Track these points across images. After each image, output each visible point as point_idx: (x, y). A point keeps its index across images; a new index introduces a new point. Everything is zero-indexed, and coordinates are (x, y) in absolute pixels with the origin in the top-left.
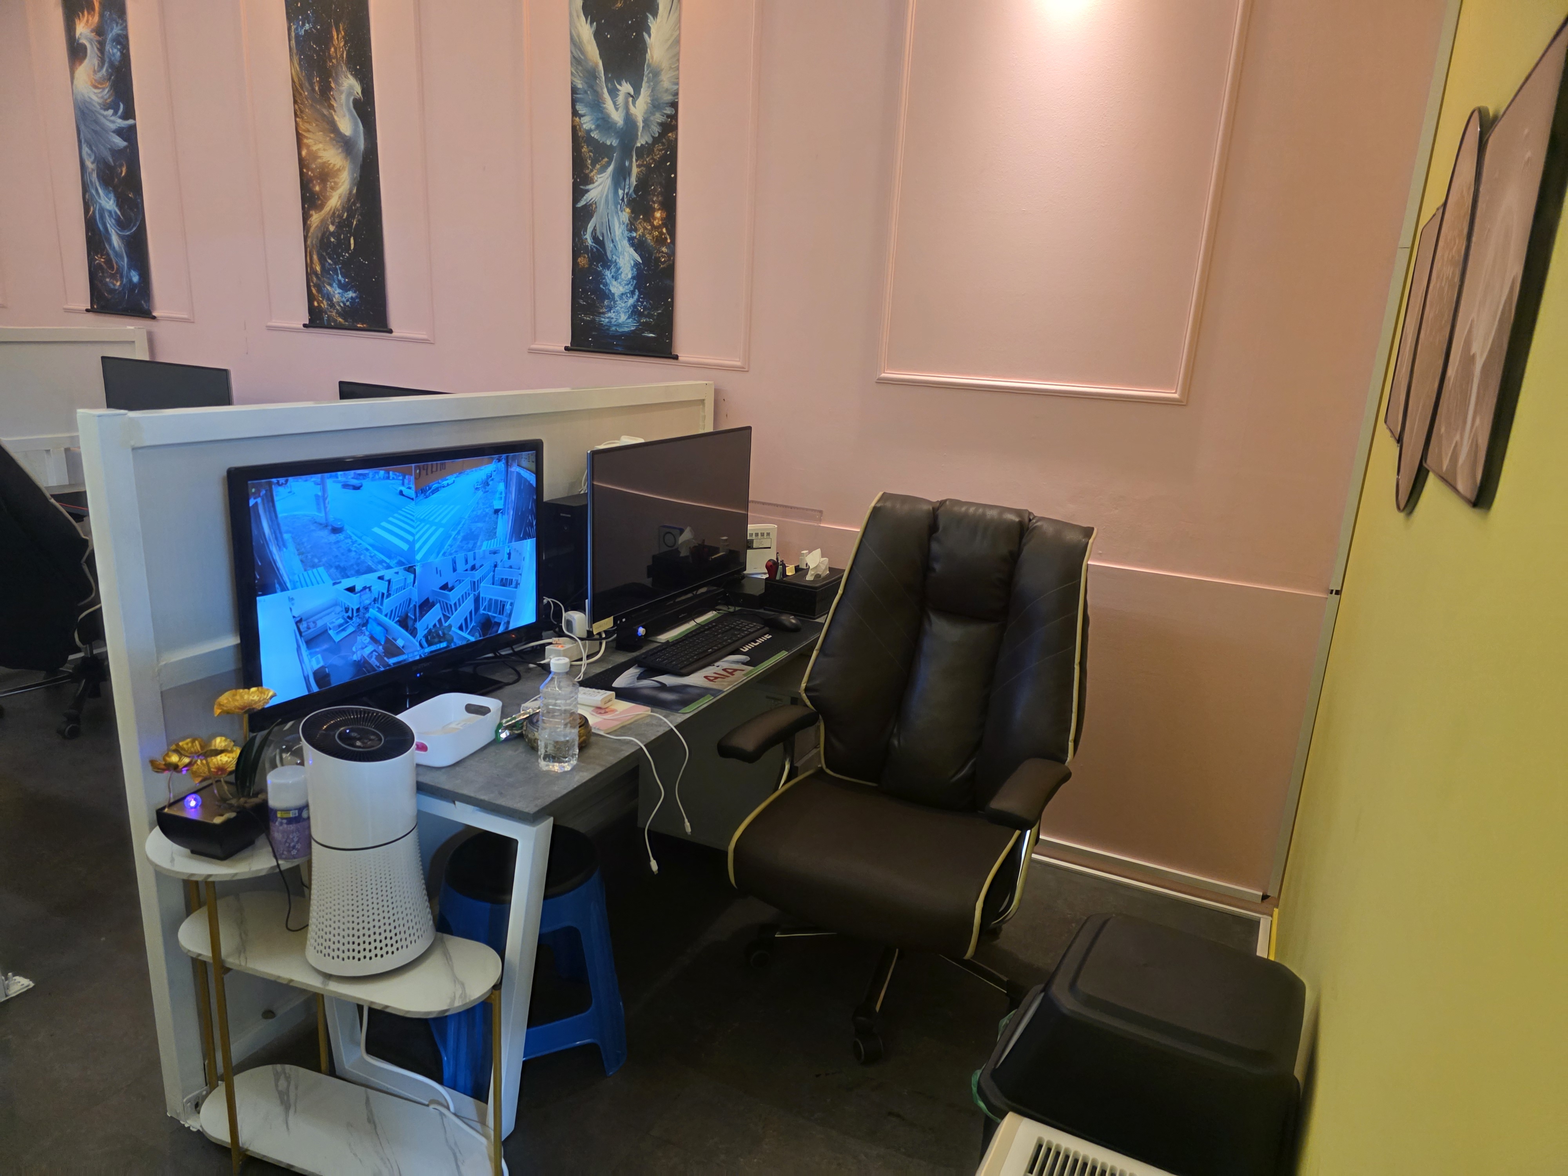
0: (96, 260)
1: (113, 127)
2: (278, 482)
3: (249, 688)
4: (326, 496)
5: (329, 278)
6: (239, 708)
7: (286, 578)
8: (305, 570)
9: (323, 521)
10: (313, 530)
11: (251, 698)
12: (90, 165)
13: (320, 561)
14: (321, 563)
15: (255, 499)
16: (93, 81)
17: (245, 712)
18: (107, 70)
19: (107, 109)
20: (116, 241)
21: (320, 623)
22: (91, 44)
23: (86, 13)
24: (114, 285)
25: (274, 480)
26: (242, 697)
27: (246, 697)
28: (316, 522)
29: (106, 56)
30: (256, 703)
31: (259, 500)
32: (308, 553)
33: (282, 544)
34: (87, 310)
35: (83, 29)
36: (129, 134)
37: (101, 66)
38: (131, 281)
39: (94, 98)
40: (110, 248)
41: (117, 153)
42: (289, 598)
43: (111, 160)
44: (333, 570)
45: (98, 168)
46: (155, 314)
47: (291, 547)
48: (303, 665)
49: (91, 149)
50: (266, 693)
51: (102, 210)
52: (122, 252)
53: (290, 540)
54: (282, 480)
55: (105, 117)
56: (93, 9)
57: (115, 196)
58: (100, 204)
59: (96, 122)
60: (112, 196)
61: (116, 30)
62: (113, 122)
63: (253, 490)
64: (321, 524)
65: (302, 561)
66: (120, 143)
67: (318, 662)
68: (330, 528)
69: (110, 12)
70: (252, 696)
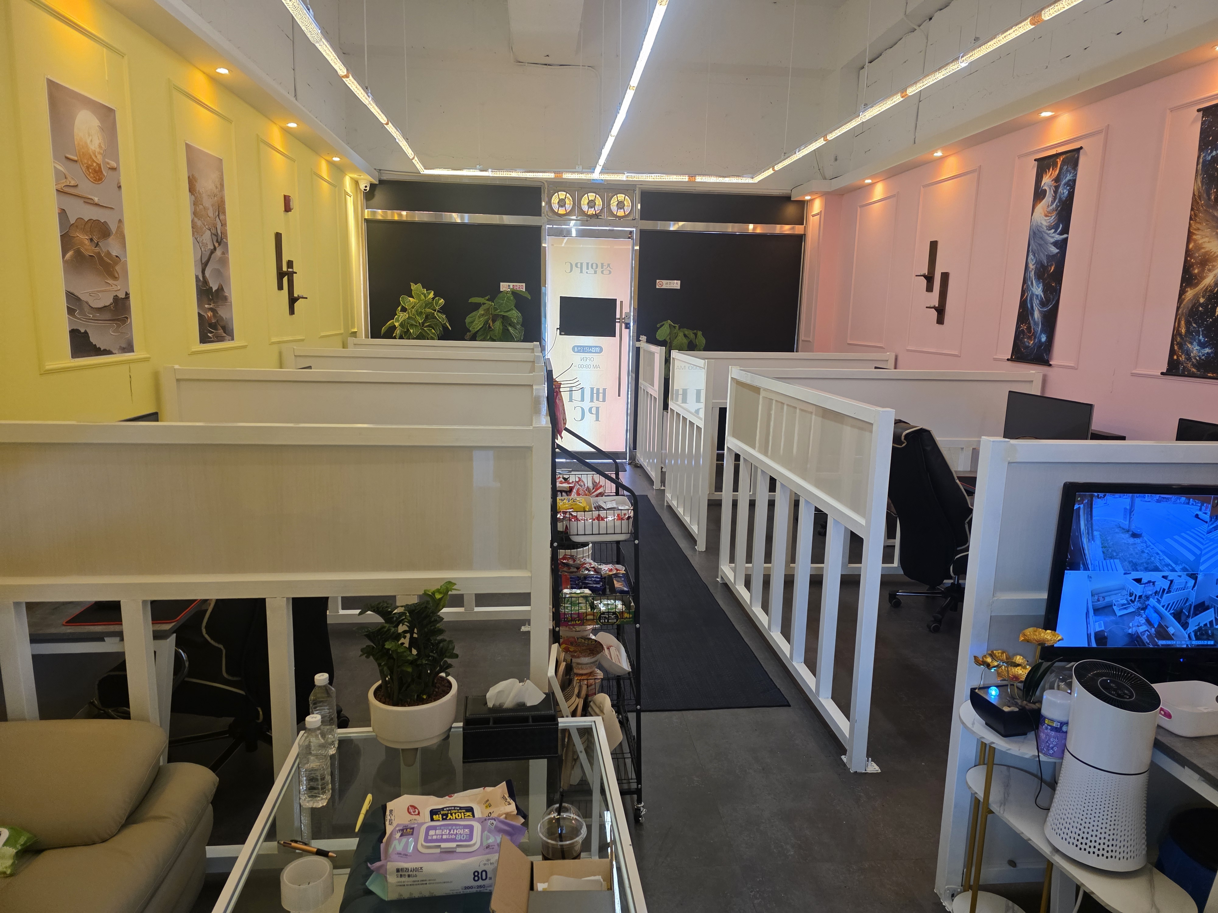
0: (1022, 327)
1: (1052, 240)
2: (1098, 495)
3: (1046, 630)
4: (1132, 510)
5: (1191, 339)
6: (1036, 641)
7: (1089, 562)
8: (1105, 559)
9: (1127, 527)
10: (1117, 533)
11: (1046, 636)
12: (1031, 266)
13: (1117, 555)
14: (1118, 557)
15: (1078, 505)
16: (1046, 212)
17: (1039, 644)
18: (1056, 204)
19: (1051, 229)
20: (1037, 315)
21: (1107, 599)
22: (1050, 189)
23: (1051, 169)
24: (1029, 343)
25: (1096, 494)
26: (1040, 634)
27: (1042, 635)
28: (1120, 527)
29: (1058, 195)
30: (1048, 641)
31: (1082, 506)
32: (1110, 547)
33: (1091, 538)
34: (1008, 360)
35: (1047, 181)
36: (1062, 245)
37: (1052, 203)
38: (1040, 341)
39: (1045, 223)
40: (1032, 320)
41: (1051, 257)
42: (1088, 576)
43: (1045, 262)
44: (1126, 563)
45: (1036, 267)
46: (1051, 363)
47: (1098, 542)
48: (1088, 625)
49: (1034, 256)
50: (1057, 636)
51: (1033, 294)
52: (1039, 321)
53: (1098, 536)
54: (1101, 495)
55: (1048, 234)
56: (1056, 166)
57: (1043, 285)
58: (1032, 291)
59: (1042, 238)
60: (1041, 285)
61: (1069, 177)
62: (1053, 237)
63: (1079, 499)
64: (1124, 529)
65: (1103, 552)
66: (1054, 250)
67: (1100, 626)
68: (1131, 533)
69: (1067, 166)
70: (1047, 636)
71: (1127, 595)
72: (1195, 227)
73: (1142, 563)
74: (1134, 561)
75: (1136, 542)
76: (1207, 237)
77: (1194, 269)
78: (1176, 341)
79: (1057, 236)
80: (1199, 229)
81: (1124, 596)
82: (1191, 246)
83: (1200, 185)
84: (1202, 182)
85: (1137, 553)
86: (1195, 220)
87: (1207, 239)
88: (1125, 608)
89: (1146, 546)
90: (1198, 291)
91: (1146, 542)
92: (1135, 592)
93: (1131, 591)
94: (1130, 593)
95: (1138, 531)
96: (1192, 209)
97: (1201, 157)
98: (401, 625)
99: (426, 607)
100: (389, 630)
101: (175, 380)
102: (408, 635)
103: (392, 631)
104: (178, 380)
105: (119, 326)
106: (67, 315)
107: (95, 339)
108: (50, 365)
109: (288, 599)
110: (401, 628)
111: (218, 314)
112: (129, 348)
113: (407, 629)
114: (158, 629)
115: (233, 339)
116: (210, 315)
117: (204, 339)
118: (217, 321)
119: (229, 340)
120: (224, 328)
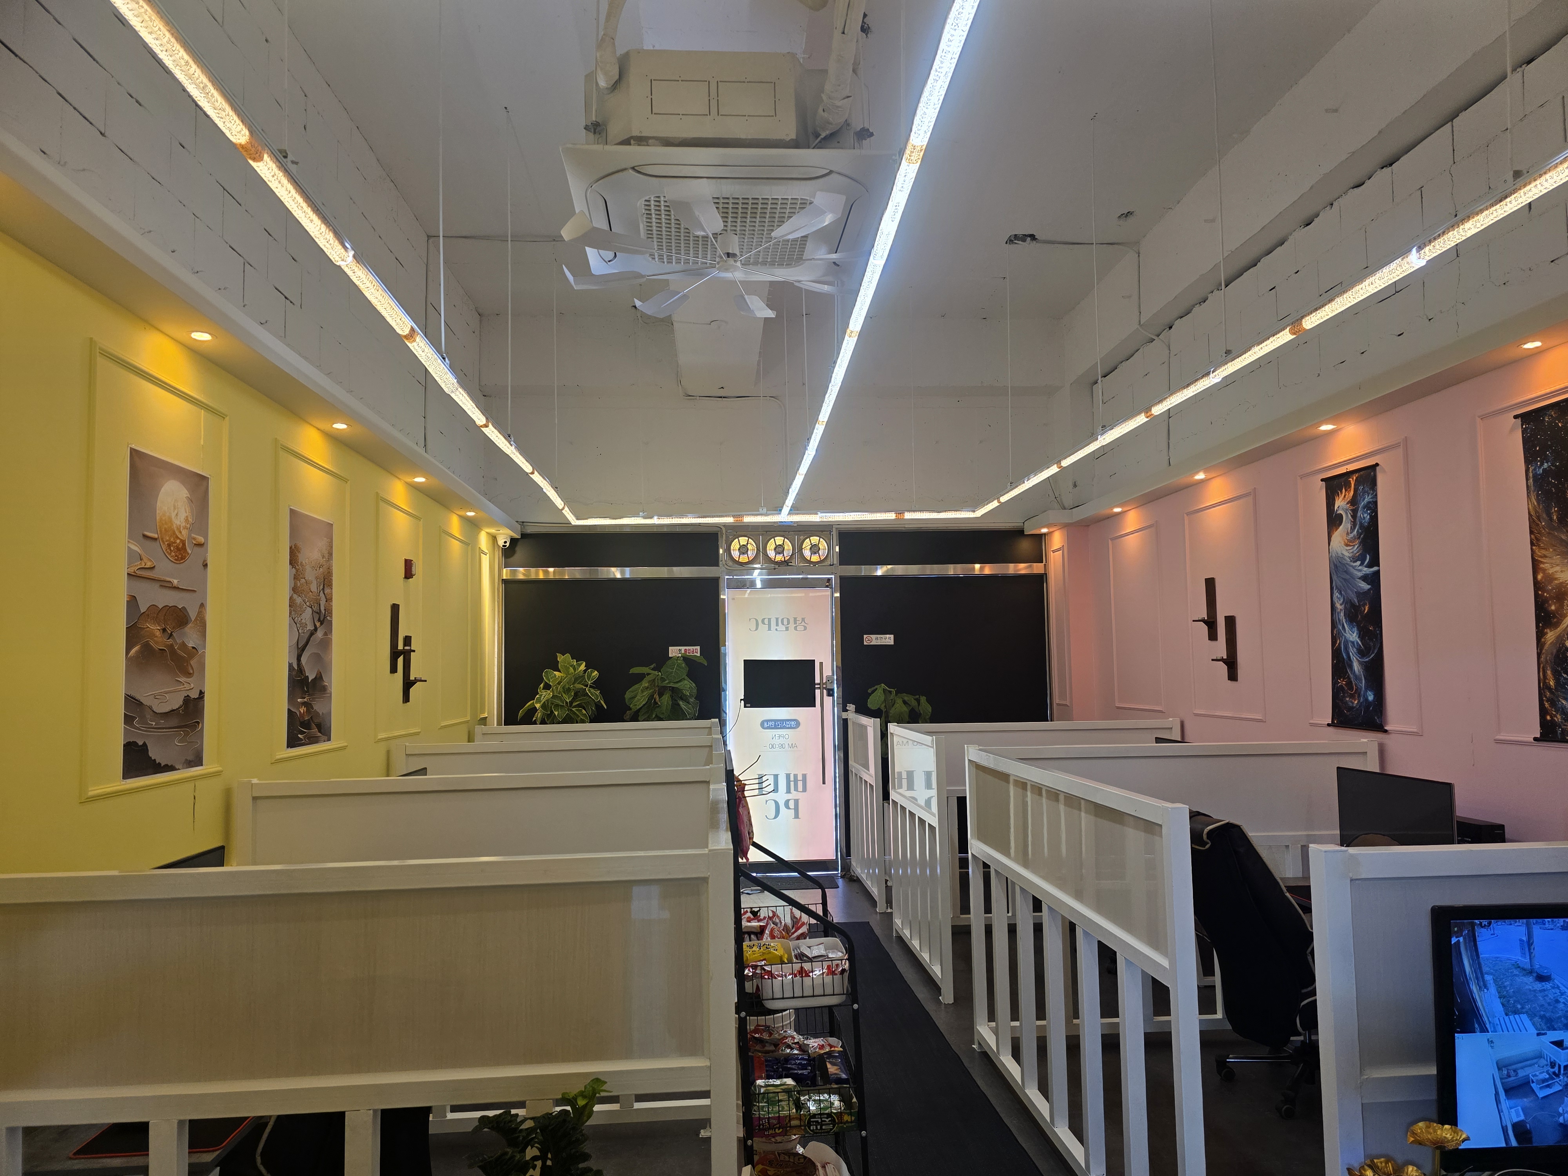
0: (1340, 683)
1: (1360, 574)
2: (1481, 923)
3: (1443, 1124)
4: (1531, 941)
6: (1431, 1142)
7: (1485, 1019)
8: (1507, 1015)
9: (1528, 966)
10: (1516, 975)
11: (1444, 1135)
12: (1339, 606)
13: (1522, 1008)
14: (1524, 1010)
15: (1456, 937)
16: (1346, 541)
17: (1437, 1148)
18: (1358, 531)
19: (1355, 562)
20: (1356, 666)
21: (1521, 1073)
22: (1346, 513)
23: (1344, 490)
24: (1353, 703)
25: (1477, 921)
26: (1435, 1131)
27: (1439, 1132)
28: (1519, 967)
29: (1357, 520)
30: (1448, 1141)
31: (1461, 939)
32: (1511, 997)
33: (1483, 984)
34: (1329, 725)
35: (1341, 503)
36: (1374, 580)
37: (1352, 529)
38: (1366, 700)
39: (1347, 554)
40: (1351, 673)
41: (1361, 595)
42: (1488, 1040)
43: (1356, 600)
44: (1537, 1019)
45: (1345, 607)
46: (1386, 728)
47: (1493, 989)
48: (1501, 1114)
49: (1341, 593)
50: (1460, 1134)
51: (1346, 642)
52: (1361, 675)
53: (1492, 982)
54: (1485, 922)
55: (1354, 567)
56: (1350, 487)
57: (1358, 629)
58: (1345, 637)
59: (1347, 572)
60: (1355, 629)
61: (1367, 499)
62: (1360, 571)
63: (1456, 929)
64: (1524, 969)
65: (1503, 1005)
66: (1365, 586)
67: (1518, 1115)
68: (1535, 975)
69: (1364, 486)
70: (1445, 1132)
71: (1547, 1065)
72: (1540, 554)
73: (1560, 1018)
74: (1548, 1015)
75: (1545, 988)
76: (1557, 565)
77: (1550, 606)
78: (1546, 697)
79: (1366, 569)
80: (1545, 556)
81: (1543, 1067)
82: (1539, 577)
83: (1536, 503)
84: (1538, 501)
85: (1549, 1004)
86: (1539, 546)
87: (1558, 568)
88: (1548, 1086)
89: (1560, 992)
90: (1561, 633)
91: (1558, 987)
92: (1558, 1061)
93: (1552, 1060)
94: (1551, 1063)
95: (1545, 972)
96: (1531, 532)
97: (1530, 471)
98: (529, 1147)
99: (564, 1121)
100: (513, 1157)
101: (251, 798)
102: (539, 1164)
103: (517, 1158)
104: (255, 799)
105: (186, 734)
106: (123, 725)
107: (155, 753)
108: (94, 790)
109: (375, 1111)
110: (531, 1152)
111: (313, 709)
112: (197, 761)
113: (538, 1154)
114: (197, 1161)
115: (329, 740)
116: (302, 712)
117: (293, 742)
118: (311, 718)
119: (324, 741)
120: (319, 727)
